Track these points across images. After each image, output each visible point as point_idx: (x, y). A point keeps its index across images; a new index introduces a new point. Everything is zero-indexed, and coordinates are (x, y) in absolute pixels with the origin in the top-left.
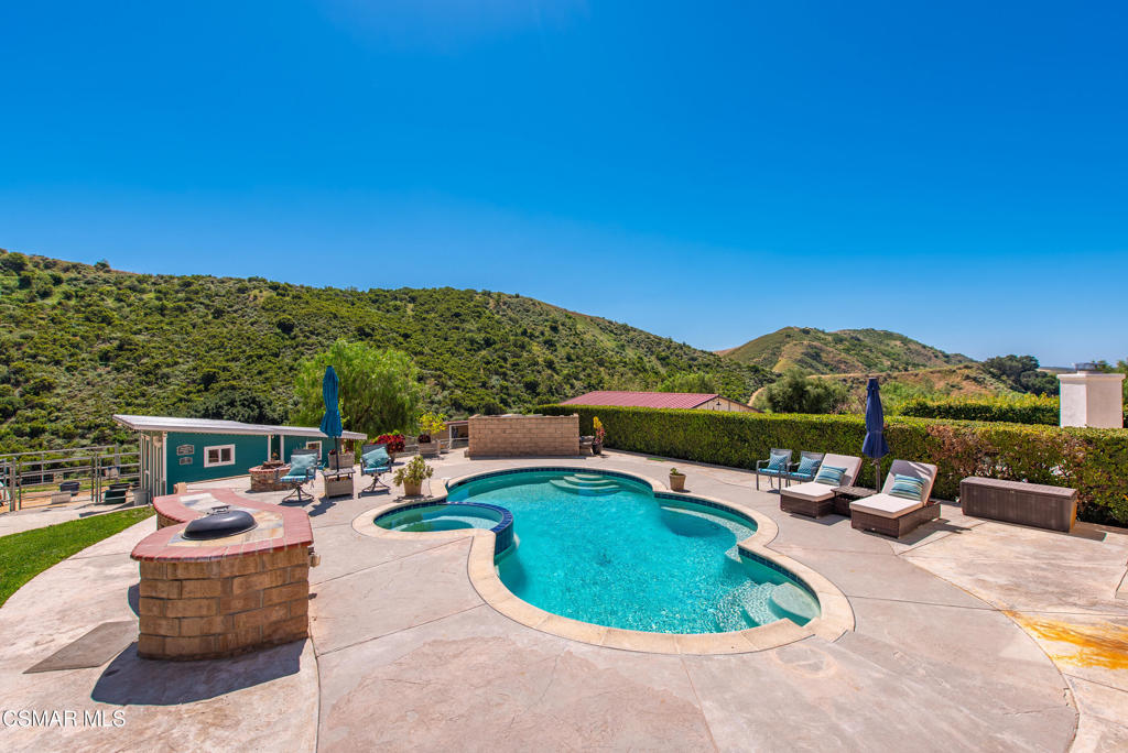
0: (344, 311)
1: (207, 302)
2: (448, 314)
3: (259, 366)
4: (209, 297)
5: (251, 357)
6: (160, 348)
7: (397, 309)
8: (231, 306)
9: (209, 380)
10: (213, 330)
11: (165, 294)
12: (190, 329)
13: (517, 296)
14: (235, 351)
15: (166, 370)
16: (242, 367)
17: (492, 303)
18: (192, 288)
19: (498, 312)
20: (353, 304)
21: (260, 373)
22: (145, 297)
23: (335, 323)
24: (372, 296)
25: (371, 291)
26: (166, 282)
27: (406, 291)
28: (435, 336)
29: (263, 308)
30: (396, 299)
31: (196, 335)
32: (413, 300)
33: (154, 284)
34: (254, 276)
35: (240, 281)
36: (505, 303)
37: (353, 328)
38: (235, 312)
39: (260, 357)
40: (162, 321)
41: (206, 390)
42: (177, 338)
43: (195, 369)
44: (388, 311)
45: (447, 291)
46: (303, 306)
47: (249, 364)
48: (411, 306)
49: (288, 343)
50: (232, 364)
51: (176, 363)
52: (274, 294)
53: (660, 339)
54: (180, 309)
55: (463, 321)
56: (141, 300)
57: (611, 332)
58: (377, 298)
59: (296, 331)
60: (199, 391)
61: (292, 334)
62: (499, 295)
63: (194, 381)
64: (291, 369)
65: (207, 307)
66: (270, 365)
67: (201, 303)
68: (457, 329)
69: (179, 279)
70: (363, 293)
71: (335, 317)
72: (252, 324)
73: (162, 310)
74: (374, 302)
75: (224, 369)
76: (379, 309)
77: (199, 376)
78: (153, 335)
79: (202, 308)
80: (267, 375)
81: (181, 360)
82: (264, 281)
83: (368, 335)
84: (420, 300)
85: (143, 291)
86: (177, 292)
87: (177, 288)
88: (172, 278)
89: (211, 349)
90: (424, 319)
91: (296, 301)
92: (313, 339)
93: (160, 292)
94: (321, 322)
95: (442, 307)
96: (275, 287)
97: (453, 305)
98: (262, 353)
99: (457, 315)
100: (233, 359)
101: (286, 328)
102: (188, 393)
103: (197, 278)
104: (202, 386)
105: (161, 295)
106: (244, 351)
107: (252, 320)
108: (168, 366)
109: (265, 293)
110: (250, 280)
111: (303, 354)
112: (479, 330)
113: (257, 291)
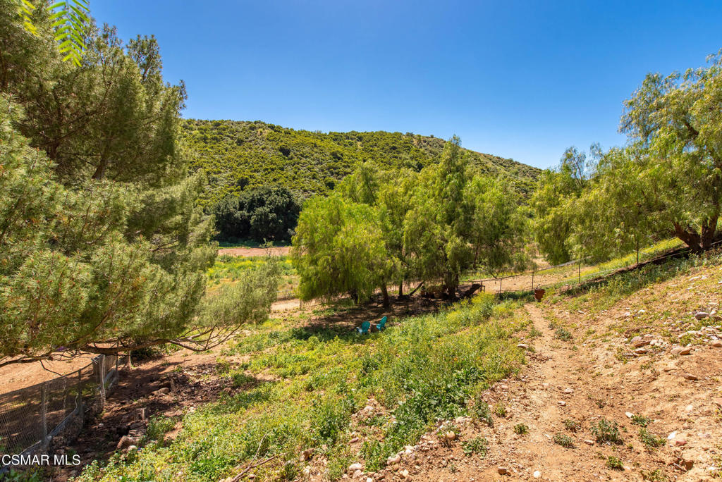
0: (319, 143)
1: (231, 135)
2: (387, 148)
3: (272, 176)
4: (232, 132)
5: (266, 169)
6: (208, 162)
7: (351, 144)
8: (247, 138)
9: (243, 183)
10: (240, 152)
11: (205, 130)
12: (224, 151)
13: (432, 137)
14: (255, 166)
15: (214, 176)
16: (262, 176)
17: (415, 142)
18: (221, 126)
19: (421, 147)
20: (322, 140)
21: (275, 180)
22: (193, 132)
23: (315, 150)
24: (333, 136)
25: (330, 133)
26: (204, 124)
27: (354, 133)
28: (382, 162)
29: (268, 139)
30: (348, 138)
31: (228, 155)
32: (360, 139)
33: (197, 125)
34: (257, 120)
35: (250, 123)
36: (425, 142)
37: (328, 154)
38: (250, 141)
39: (273, 170)
40: (206, 147)
41: (242, 190)
42: (217, 157)
43: (232, 176)
44: (345, 145)
45: (382, 134)
46: (293, 139)
47: (266, 174)
48: (359, 143)
49: (287, 162)
50: (255, 174)
51: (220, 172)
52: (272, 131)
53: (540, 170)
54: (215, 139)
55: (399, 152)
56: (191, 134)
57: (502, 165)
58: (336, 138)
59: (292, 154)
60: (237, 190)
61: (290, 156)
62: (419, 136)
63: (233, 184)
64: (294, 178)
65: (232, 138)
66: (279, 175)
67: (228, 136)
68: (396, 157)
69: (211, 122)
70: (326, 134)
71: (316, 146)
72: (263, 149)
73: (205, 139)
74: (336, 140)
75: (251, 177)
76: (338, 144)
77: (236, 180)
78: (203, 154)
79: (230, 141)
80: (280, 182)
81: (222, 171)
82: (264, 123)
83: (339, 159)
84: (366, 139)
85: (191, 129)
86: (212, 129)
87: (211, 127)
88: (207, 121)
89: (240, 164)
90: (371, 151)
91: (287, 135)
92: (303, 160)
93: (201, 129)
94: (307, 149)
95: (382, 143)
96: (272, 127)
97: (389, 141)
98: (274, 167)
99: (394, 148)
100: (255, 171)
101: (285, 152)
102: (231, 191)
103: (223, 121)
104: (239, 187)
105: (202, 131)
106: (261, 166)
107: (263, 146)
108: (215, 173)
109: (266, 131)
110: (255, 123)
111: (299, 169)
112: (412, 158)
113: (261, 130)
